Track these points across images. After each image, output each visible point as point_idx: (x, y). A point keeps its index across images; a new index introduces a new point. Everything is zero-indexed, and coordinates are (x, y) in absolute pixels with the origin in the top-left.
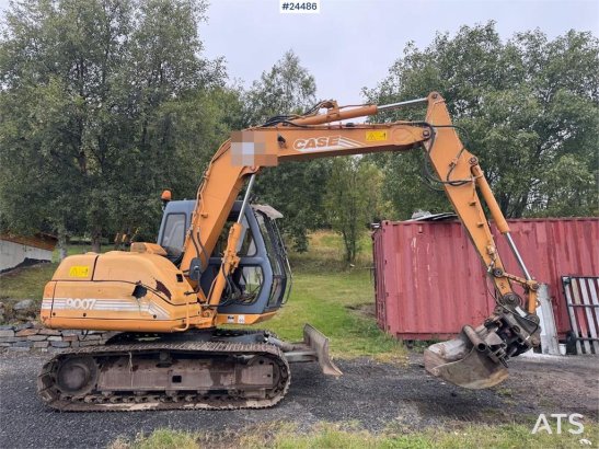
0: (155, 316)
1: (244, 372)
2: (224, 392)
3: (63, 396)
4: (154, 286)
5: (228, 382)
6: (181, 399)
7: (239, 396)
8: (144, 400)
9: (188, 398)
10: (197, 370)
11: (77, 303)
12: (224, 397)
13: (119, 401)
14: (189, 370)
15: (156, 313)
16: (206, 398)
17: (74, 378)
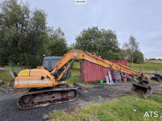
0: (47, 84)
1: (68, 94)
2: (64, 98)
3: (24, 105)
4: (46, 77)
5: (65, 96)
6: (54, 102)
7: (67, 99)
8: (45, 103)
9: (56, 101)
10: (58, 95)
11: (26, 82)
12: (64, 99)
13: (39, 104)
14: (56, 95)
15: (47, 83)
16: (60, 100)
17: (27, 101)
